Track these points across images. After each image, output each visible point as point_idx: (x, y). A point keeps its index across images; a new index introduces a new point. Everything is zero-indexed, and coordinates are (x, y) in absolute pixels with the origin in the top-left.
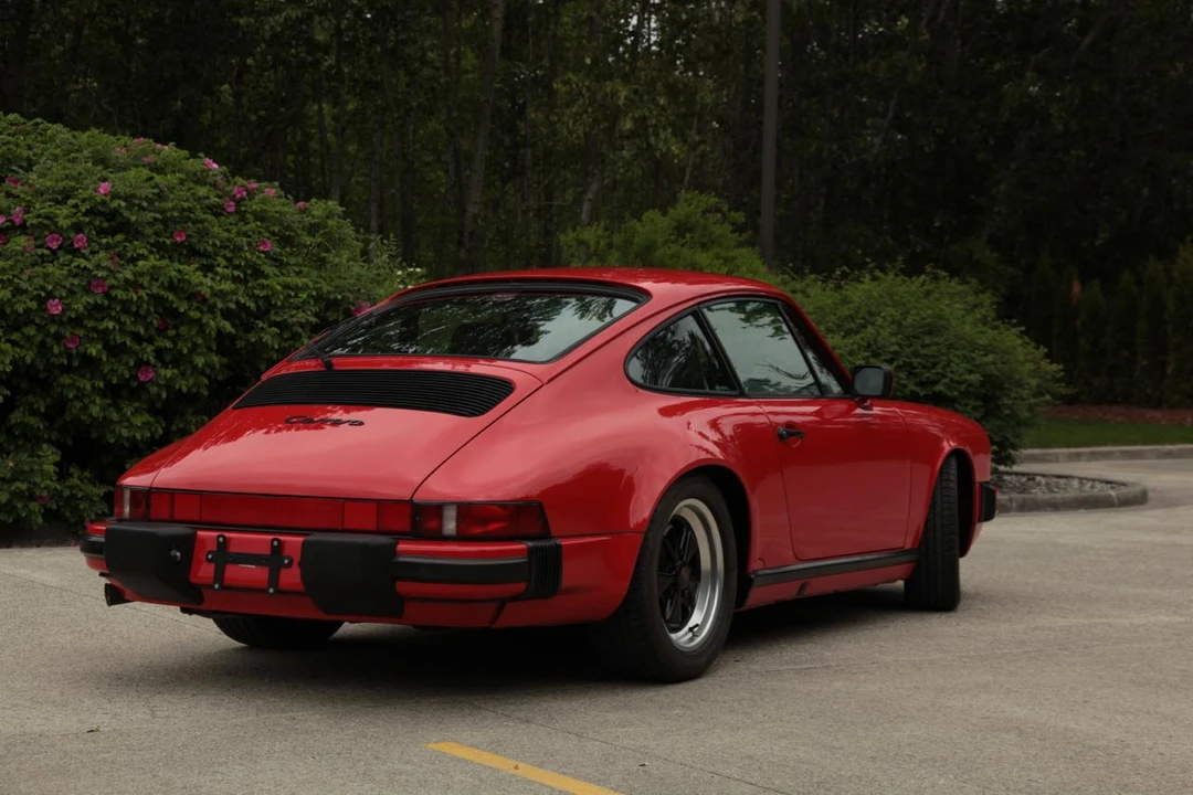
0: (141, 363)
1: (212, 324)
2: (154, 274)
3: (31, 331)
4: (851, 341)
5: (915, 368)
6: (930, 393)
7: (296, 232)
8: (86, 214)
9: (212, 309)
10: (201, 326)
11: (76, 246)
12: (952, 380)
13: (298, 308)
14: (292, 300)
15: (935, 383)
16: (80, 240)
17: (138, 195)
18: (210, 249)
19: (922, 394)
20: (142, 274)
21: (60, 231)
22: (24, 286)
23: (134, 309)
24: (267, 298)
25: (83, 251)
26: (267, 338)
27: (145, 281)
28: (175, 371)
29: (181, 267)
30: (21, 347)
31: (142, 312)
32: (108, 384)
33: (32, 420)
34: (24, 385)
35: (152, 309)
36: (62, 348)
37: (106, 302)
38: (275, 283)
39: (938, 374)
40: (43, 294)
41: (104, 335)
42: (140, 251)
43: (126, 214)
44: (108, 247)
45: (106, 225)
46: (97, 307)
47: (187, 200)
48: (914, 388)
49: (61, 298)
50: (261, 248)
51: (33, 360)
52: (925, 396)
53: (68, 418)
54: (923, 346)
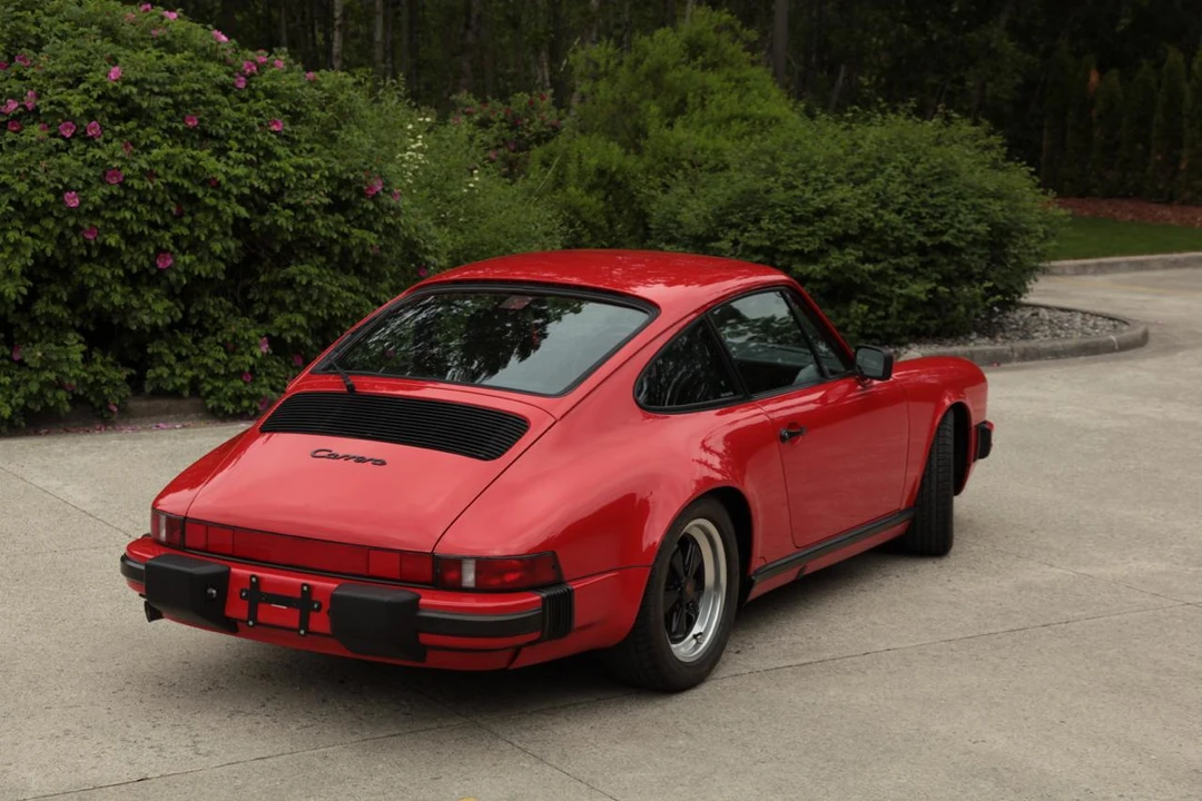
0: (160, 251)
1: (228, 210)
2: (168, 163)
3: (49, 223)
4: (860, 191)
5: (925, 218)
6: (937, 243)
7: (306, 107)
8: (99, 99)
9: (227, 195)
10: (217, 214)
11: (90, 134)
12: (959, 231)
13: (310, 189)
14: (305, 182)
15: (943, 233)
16: (93, 129)
17: (149, 78)
18: (222, 132)
19: (929, 244)
20: (156, 163)
21: (73, 119)
22: (42, 178)
23: (150, 198)
24: (280, 181)
25: (97, 140)
26: (281, 221)
27: (160, 170)
28: (194, 257)
29: (195, 153)
30: (41, 239)
31: (158, 201)
32: (128, 272)
33: (56, 310)
34: (45, 275)
35: (168, 197)
36: (81, 239)
37: (122, 193)
38: (287, 166)
39: (946, 224)
40: (61, 187)
41: (121, 225)
42: (153, 138)
43: (138, 99)
44: (121, 134)
45: (117, 111)
46: (112, 196)
47: (197, 81)
48: (922, 239)
49: (77, 190)
50: (274, 128)
51: (53, 252)
52: (932, 246)
53: (90, 306)
54: (932, 196)
